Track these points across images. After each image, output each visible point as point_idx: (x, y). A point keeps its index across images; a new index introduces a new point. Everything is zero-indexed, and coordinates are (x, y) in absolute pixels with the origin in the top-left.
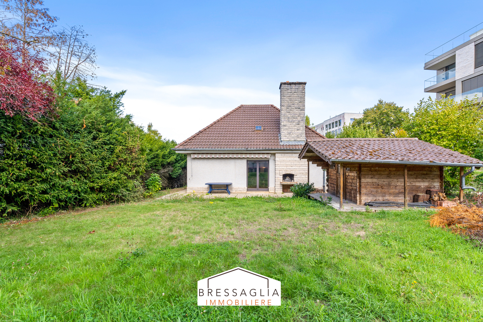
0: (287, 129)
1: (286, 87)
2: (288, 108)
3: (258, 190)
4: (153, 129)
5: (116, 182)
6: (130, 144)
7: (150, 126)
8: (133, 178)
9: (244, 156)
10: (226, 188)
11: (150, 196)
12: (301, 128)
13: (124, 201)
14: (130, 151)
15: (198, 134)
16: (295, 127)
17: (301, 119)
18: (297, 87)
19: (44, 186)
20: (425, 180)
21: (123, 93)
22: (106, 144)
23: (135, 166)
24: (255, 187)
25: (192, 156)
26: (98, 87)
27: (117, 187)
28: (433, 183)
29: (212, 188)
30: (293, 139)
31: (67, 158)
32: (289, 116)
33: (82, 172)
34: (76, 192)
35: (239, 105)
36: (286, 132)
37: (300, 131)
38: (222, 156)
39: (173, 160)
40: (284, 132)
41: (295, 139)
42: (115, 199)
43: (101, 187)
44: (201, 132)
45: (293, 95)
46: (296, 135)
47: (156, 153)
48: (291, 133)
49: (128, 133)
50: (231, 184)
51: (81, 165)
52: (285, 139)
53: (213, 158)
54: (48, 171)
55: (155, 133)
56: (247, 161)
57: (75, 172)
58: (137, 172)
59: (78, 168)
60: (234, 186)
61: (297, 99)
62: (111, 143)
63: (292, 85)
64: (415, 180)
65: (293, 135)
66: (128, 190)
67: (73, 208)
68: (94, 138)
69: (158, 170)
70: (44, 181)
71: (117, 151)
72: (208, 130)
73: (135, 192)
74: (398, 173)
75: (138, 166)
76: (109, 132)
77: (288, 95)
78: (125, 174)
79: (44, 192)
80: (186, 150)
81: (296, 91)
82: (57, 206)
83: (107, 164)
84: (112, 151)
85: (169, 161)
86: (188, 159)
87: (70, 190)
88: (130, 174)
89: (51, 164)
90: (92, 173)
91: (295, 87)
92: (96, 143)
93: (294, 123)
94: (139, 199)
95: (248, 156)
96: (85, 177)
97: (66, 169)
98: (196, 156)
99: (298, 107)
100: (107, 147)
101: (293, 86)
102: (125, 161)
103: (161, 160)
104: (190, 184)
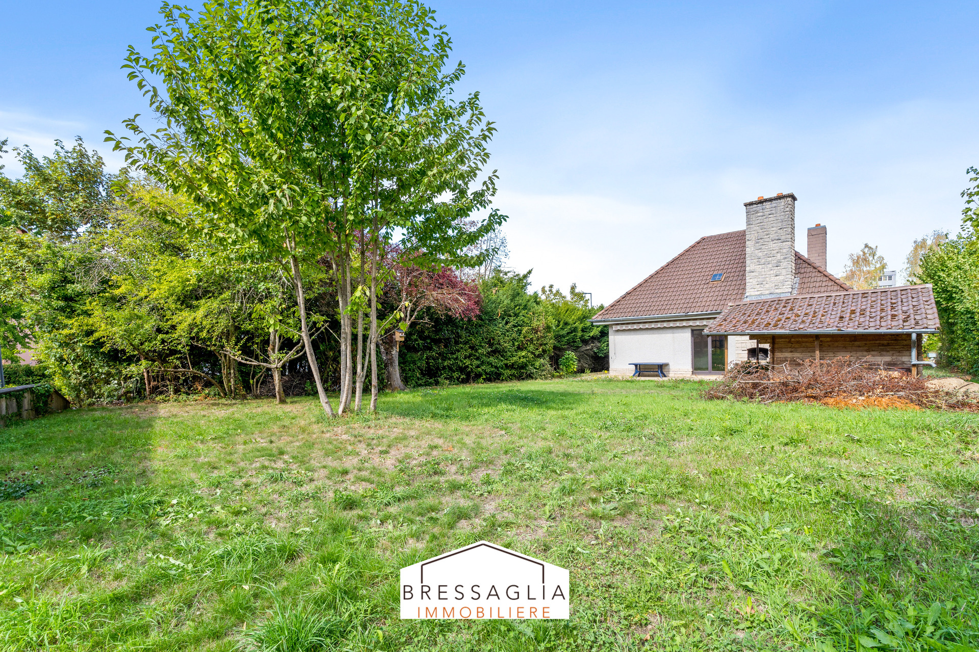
0: (755, 277)
1: (754, 209)
2: (757, 243)
3: (710, 373)
4: (577, 291)
5: (524, 360)
6: (535, 324)
7: (573, 288)
8: (539, 356)
9: (684, 324)
10: (660, 369)
11: (560, 377)
12: (784, 272)
13: (532, 378)
14: (536, 331)
15: (624, 297)
16: (772, 272)
17: (782, 257)
18: (774, 205)
19: (479, 362)
20: (884, 353)
21: (530, 272)
22: (515, 326)
23: (541, 345)
24: (707, 369)
25: (614, 328)
26: (509, 270)
27: (526, 365)
28: (900, 358)
29: (642, 370)
30: (768, 292)
31: (490, 341)
32: (760, 254)
33: (499, 352)
34: (496, 367)
35: (698, 239)
36: (754, 281)
37: (781, 278)
38: (653, 326)
39: (597, 333)
40: (751, 281)
41: (772, 291)
42: (524, 376)
43: (513, 364)
44: (628, 294)
45: (766, 220)
46: (773, 285)
47: (575, 325)
48: (764, 283)
49: (533, 314)
50: (667, 365)
51: (498, 346)
52: (753, 294)
53: (641, 329)
54: (480, 351)
55: (581, 296)
56: (692, 331)
57: (495, 352)
58: (544, 351)
59: (497, 348)
60: (672, 367)
61: (774, 225)
62: (519, 325)
63: (764, 204)
64: (865, 353)
65: (767, 286)
66: (536, 368)
67: (494, 381)
68: (507, 323)
69: (578, 347)
70: (478, 359)
71: (524, 331)
72: (639, 289)
73: (543, 371)
74: (836, 344)
75: (545, 344)
76: (516, 315)
77: (759, 221)
78: (532, 353)
79: (478, 367)
80: (604, 321)
81: (773, 212)
82: (484, 377)
83: (516, 344)
84: (520, 332)
85: (592, 334)
86: (611, 332)
87: (492, 366)
88: (537, 353)
89: (481, 346)
90: (506, 352)
91: (770, 206)
92: (508, 327)
93: (770, 266)
94: (546, 378)
95: (691, 323)
96: (502, 356)
97: (490, 350)
98: (619, 327)
99: (777, 238)
100: (516, 329)
101: (767, 205)
102: (531, 340)
103: (579, 334)
104: (613, 364)
